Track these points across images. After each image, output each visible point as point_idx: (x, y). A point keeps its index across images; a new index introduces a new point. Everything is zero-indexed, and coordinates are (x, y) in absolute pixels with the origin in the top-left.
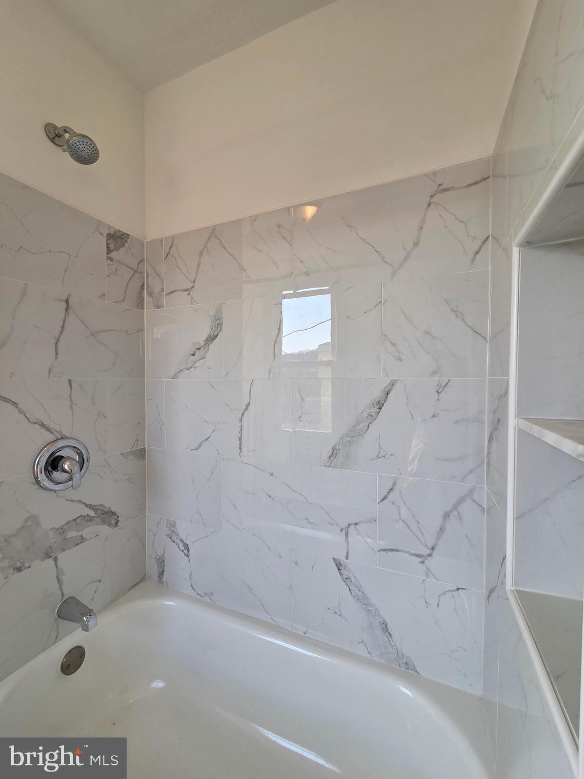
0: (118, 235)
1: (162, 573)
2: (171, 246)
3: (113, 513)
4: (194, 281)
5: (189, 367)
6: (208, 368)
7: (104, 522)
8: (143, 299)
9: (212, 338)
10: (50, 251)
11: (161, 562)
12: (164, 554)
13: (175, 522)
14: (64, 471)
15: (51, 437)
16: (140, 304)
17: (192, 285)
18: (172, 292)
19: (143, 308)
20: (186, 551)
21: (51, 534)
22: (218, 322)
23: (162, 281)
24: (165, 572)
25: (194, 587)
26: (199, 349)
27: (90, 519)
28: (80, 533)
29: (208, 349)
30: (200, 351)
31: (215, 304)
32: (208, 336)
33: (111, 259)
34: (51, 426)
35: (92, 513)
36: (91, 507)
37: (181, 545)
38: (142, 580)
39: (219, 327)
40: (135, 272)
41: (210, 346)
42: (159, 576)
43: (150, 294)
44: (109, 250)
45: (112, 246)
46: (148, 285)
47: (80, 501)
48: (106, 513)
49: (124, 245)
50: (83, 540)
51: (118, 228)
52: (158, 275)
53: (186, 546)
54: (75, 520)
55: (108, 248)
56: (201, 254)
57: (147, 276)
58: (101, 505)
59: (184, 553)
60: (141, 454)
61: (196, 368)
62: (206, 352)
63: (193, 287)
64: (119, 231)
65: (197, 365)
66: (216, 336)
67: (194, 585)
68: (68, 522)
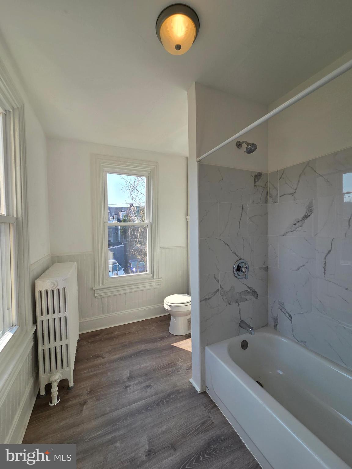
0: (258, 174)
1: (276, 325)
2: (283, 174)
3: (256, 293)
4: (296, 189)
5: (292, 230)
6: (304, 231)
7: (253, 295)
8: (267, 199)
9: (306, 217)
10: (238, 189)
11: (276, 320)
12: (277, 317)
13: (283, 303)
14: (242, 271)
15: (238, 259)
16: (266, 202)
17: (294, 191)
18: (283, 195)
19: (267, 204)
20: (290, 318)
21: (238, 294)
22: (311, 208)
23: (277, 191)
24: (278, 325)
25: (295, 336)
26: (299, 222)
27: (249, 293)
28: (246, 297)
29: (304, 222)
30: (299, 223)
31: (308, 200)
32: (304, 215)
33: (256, 186)
34: (238, 254)
35: (249, 290)
36: (249, 288)
37: (287, 315)
38: (266, 325)
39: (311, 211)
40: (264, 188)
41: (305, 220)
42: (275, 326)
43: (271, 197)
44: (255, 182)
45: (256, 180)
46: (269, 193)
47: (245, 284)
48: (254, 291)
49: (260, 178)
50: (246, 300)
51: (258, 172)
52: (275, 188)
53: (290, 316)
54: (244, 291)
55: (255, 181)
56: (300, 176)
57: (269, 189)
58: (252, 288)
59: (289, 319)
60: (266, 269)
61: (296, 231)
62: (303, 224)
63: (295, 192)
64: (259, 172)
65: (297, 230)
66: (309, 216)
67: (294, 335)
68: (242, 292)
